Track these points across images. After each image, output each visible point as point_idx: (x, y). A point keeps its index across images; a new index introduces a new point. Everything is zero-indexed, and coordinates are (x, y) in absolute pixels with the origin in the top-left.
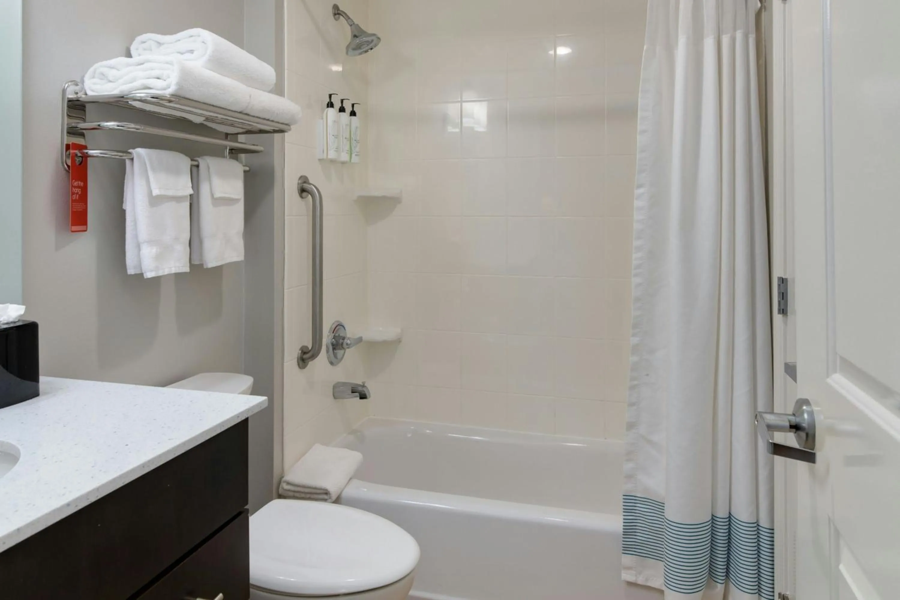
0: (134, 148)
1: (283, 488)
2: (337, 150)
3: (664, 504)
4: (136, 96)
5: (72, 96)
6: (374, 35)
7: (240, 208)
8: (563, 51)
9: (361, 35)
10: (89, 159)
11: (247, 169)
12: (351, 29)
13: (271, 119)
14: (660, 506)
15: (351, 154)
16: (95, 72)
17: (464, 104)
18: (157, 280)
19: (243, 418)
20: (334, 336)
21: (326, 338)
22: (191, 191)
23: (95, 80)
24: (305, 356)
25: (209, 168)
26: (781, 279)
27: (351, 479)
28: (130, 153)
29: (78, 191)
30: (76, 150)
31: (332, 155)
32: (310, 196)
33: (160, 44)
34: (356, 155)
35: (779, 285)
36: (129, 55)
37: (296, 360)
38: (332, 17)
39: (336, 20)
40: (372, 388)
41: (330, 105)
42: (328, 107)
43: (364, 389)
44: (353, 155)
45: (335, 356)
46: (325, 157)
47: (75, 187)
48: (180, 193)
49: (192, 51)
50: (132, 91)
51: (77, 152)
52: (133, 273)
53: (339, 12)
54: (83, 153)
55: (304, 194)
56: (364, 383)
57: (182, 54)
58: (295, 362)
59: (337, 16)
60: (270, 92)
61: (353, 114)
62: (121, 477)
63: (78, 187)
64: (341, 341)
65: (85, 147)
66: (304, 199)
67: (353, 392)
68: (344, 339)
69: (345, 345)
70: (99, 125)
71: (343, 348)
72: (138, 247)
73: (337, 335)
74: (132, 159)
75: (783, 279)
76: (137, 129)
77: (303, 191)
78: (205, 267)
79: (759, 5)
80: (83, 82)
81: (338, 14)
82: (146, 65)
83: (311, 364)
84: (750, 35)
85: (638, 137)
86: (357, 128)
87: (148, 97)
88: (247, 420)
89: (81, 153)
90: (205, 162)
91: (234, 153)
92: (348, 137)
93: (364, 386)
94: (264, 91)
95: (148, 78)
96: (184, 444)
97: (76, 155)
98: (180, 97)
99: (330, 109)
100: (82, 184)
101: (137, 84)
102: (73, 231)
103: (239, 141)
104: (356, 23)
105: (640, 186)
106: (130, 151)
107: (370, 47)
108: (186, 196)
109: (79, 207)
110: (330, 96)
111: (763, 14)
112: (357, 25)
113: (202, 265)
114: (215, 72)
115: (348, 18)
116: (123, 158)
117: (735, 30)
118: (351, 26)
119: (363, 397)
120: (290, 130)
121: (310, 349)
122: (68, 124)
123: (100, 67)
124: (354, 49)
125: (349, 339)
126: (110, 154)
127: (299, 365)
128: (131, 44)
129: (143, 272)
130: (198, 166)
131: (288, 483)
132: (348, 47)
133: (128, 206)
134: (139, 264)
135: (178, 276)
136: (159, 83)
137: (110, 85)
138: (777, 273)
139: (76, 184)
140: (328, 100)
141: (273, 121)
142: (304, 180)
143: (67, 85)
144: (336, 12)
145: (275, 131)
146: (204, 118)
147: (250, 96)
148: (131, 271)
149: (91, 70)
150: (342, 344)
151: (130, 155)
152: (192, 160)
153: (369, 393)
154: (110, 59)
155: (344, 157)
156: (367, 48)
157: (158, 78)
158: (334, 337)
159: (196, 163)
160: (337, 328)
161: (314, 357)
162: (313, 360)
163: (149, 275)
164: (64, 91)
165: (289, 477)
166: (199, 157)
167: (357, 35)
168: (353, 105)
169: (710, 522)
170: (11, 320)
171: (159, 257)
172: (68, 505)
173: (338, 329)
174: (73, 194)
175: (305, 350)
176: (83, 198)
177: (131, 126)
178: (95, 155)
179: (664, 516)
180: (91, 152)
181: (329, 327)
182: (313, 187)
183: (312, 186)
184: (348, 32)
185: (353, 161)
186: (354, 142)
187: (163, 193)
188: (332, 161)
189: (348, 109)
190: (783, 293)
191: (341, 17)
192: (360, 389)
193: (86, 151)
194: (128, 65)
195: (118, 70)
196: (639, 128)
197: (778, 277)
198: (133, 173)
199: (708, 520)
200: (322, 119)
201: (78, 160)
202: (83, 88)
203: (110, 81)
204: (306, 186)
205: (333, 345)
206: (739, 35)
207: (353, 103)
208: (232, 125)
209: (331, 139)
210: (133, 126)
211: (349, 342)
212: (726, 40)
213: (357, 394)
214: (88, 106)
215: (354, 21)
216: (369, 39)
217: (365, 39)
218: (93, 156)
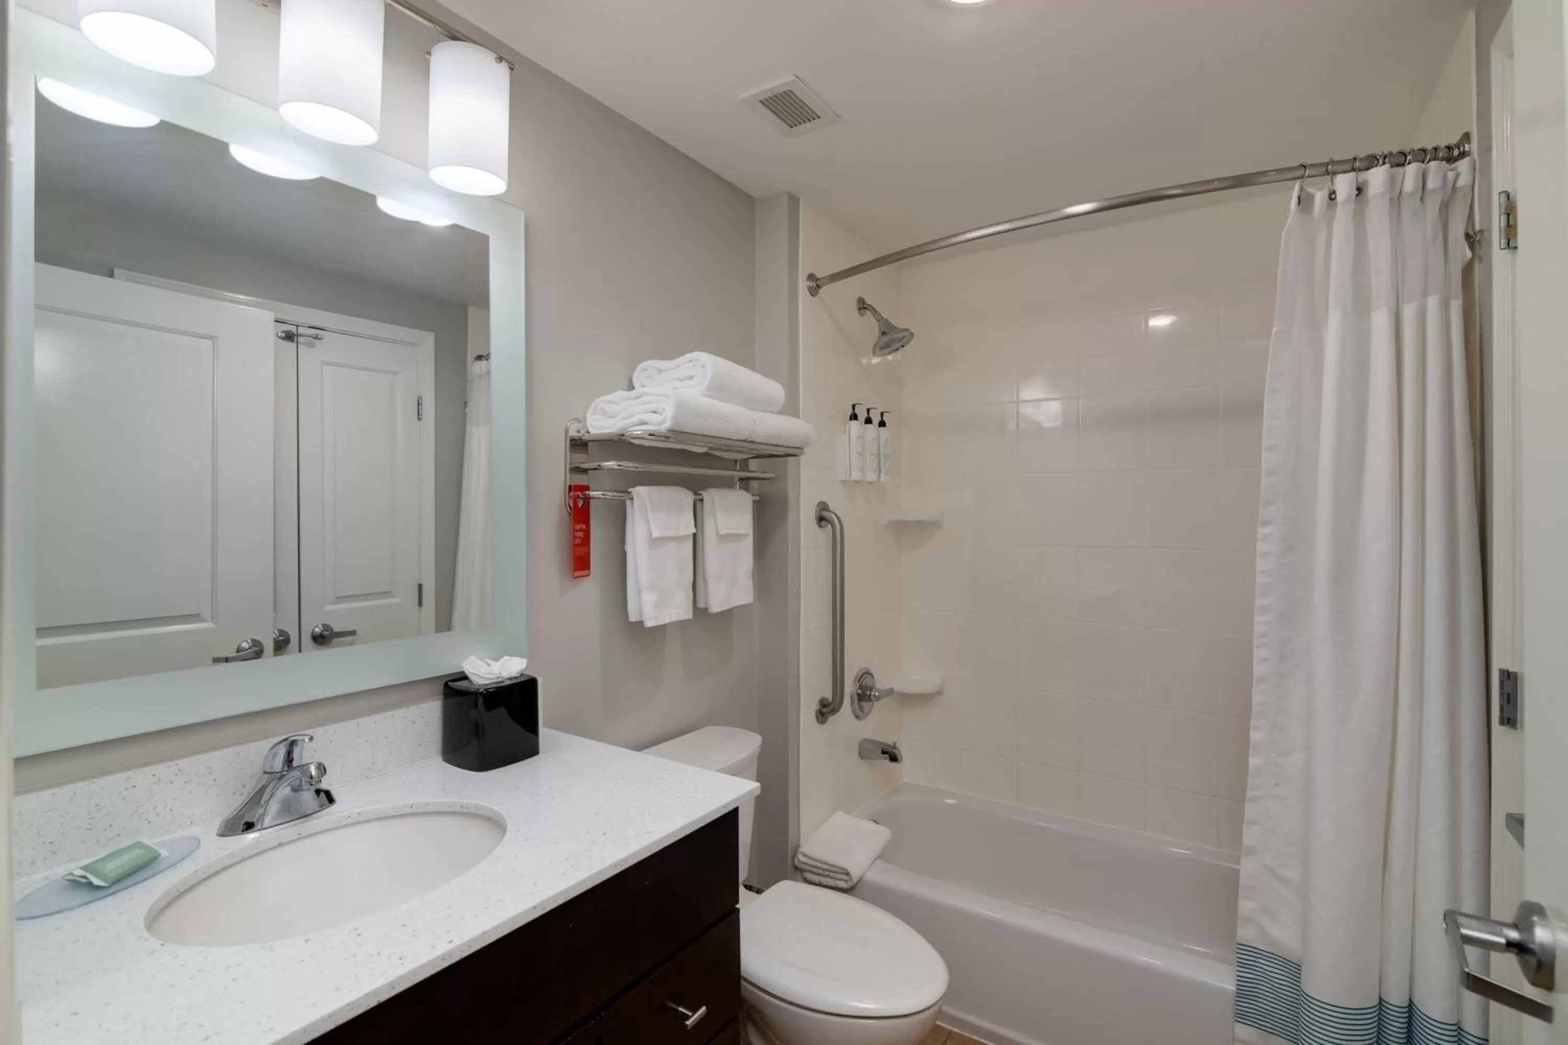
0: (634, 487)
1: (799, 861)
2: (862, 470)
3: (1300, 966)
4: (633, 433)
5: (573, 433)
6: (906, 330)
7: (748, 544)
8: (1160, 322)
9: (889, 332)
10: (591, 501)
11: (757, 498)
12: (879, 324)
13: (780, 444)
14: (1294, 969)
15: (880, 472)
16: (596, 407)
17: (1021, 405)
18: (661, 629)
19: (731, 808)
20: (860, 685)
21: (850, 688)
22: (693, 530)
23: (596, 416)
24: (825, 710)
25: (713, 502)
26: (1506, 674)
27: (876, 859)
28: (630, 493)
29: (580, 534)
30: (577, 491)
31: (856, 476)
32: (830, 526)
33: (661, 371)
34: (886, 473)
35: (1502, 683)
36: (631, 387)
37: (814, 714)
38: (856, 311)
39: (862, 315)
40: (904, 751)
41: (854, 417)
42: (851, 419)
43: (896, 751)
44: (882, 475)
45: (861, 708)
46: (848, 479)
47: (577, 531)
48: (681, 533)
49: (691, 378)
50: (629, 428)
51: (579, 493)
52: (634, 620)
53: (865, 306)
54: (585, 495)
55: (823, 523)
56: (895, 744)
57: (682, 380)
58: (812, 716)
59: (862, 311)
60: (781, 412)
61: (882, 424)
62: (590, 877)
63: (581, 530)
64: (868, 693)
65: (587, 488)
66: (823, 529)
67: (884, 752)
68: (871, 689)
69: (872, 697)
70: (600, 466)
71: (871, 700)
72: (639, 592)
73: (864, 683)
74: (632, 499)
75: (1508, 672)
76: (637, 468)
77: (821, 520)
78: (710, 611)
79: (1469, 254)
80: (585, 418)
81: (865, 308)
82: (644, 398)
83: (831, 719)
84: (1453, 302)
85: (1264, 455)
86: (887, 440)
87: (645, 434)
88: (736, 810)
89: (582, 494)
90: (711, 496)
91: (745, 483)
92: (876, 452)
93: (895, 747)
94: (772, 413)
95: (645, 413)
96: (662, 840)
97: (579, 497)
98: (676, 431)
99: (854, 422)
100: (584, 527)
101: (635, 419)
102: (575, 578)
103: (751, 468)
104: (885, 316)
105: (1266, 523)
106: (630, 490)
107: (901, 344)
108: (688, 536)
109: (582, 550)
110: (854, 406)
111: (1477, 267)
112: (887, 320)
113: (706, 609)
114: (715, 399)
115: (874, 312)
116: (623, 498)
117: (1425, 294)
118: (878, 321)
119: (894, 758)
120: (802, 454)
121: (830, 699)
122: (571, 464)
123: (601, 402)
124: (882, 348)
125: (877, 690)
126: (610, 494)
127: (817, 719)
128: (633, 372)
129: (643, 620)
130: (702, 500)
131: (805, 856)
132: (875, 346)
133: (629, 548)
134: (641, 612)
135: (683, 624)
136: (655, 418)
137: (611, 421)
138: (1498, 664)
139: (578, 527)
140: (850, 411)
141: (782, 446)
142: (823, 506)
143: (569, 424)
144: (861, 306)
145: (788, 455)
146: (707, 448)
147: (755, 421)
148: (633, 618)
149: (593, 405)
150: (870, 695)
151: (629, 494)
152: (695, 494)
153: (901, 756)
154: (609, 393)
155: (871, 477)
156: (897, 346)
157: (655, 412)
158: (860, 688)
159: (699, 497)
160: (864, 676)
161: (834, 711)
162: (834, 714)
163: (649, 624)
164: (567, 431)
165: (805, 849)
166: (703, 490)
167: (886, 331)
168: (882, 414)
169: (1378, 1007)
170: (513, 675)
171: (659, 605)
172: (535, 908)
173: (865, 678)
174: (575, 538)
175: (825, 703)
176: (586, 541)
177: (629, 465)
178: (596, 496)
179: (1299, 987)
180: (592, 493)
181: (854, 675)
182: (834, 516)
183: (832, 514)
184: (874, 328)
185: (882, 479)
186: (882, 458)
187: (664, 534)
188: (857, 482)
189: (876, 419)
190: (1509, 695)
191: (868, 312)
192: (890, 750)
193: (587, 493)
194: (627, 399)
195: (618, 404)
196: (1265, 442)
197: (1500, 670)
198: (633, 514)
199: (1375, 1005)
200: (845, 433)
201: (580, 503)
202: (585, 426)
203: (611, 417)
204: (825, 514)
205: (858, 695)
206: (1433, 303)
207: (882, 411)
208: (739, 452)
209: (854, 457)
210: (631, 464)
211: (877, 694)
212: (1409, 312)
213: (887, 756)
214: (590, 444)
215: (882, 314)
216: (901, 335)
217: (895, 336)
218: (594, 498)
